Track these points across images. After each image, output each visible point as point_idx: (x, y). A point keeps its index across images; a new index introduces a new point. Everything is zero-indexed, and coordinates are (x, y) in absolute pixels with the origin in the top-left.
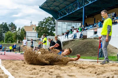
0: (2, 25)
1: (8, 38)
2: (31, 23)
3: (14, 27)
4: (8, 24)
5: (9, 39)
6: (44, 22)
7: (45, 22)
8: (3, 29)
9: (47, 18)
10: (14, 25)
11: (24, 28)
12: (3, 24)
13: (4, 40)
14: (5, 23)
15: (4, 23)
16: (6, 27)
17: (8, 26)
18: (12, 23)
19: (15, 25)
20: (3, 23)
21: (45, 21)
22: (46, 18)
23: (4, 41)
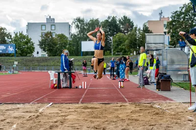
0: (107, 21)
1: (118, 45)
2: (161, 14)
3: (129, 24)
4: (117, 19)
5: (120, 47)
6: (181, 13)
7: (183, 13)
8: (110, 30)
9: (187, 4)
10: (129, 20)
11: (147, 26)
12: (110, 20)
13: (112, 50)
14: (113, 18)
15: (111, 18)
16: (114, 25)
17: (118, 22)
18: (124, 17)
19: (131, 21)
20: (109, 18)
21: (183, 10)
22: (185, 5)
23: (111, 52)
